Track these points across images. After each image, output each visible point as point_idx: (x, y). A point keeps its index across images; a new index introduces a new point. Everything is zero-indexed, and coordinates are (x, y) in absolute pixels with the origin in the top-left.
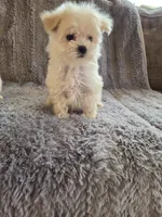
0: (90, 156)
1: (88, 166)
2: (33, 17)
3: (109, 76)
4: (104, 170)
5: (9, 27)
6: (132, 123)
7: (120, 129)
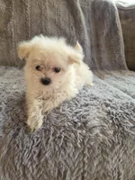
0: (85, 123)
1: (84, 132)
2: (29, 12)
3: (93, 59)
4: (97, 135)
5: (9, 21)
6: (117, 97)
7: (108, 102)
